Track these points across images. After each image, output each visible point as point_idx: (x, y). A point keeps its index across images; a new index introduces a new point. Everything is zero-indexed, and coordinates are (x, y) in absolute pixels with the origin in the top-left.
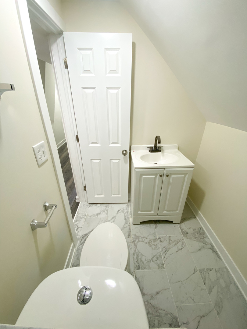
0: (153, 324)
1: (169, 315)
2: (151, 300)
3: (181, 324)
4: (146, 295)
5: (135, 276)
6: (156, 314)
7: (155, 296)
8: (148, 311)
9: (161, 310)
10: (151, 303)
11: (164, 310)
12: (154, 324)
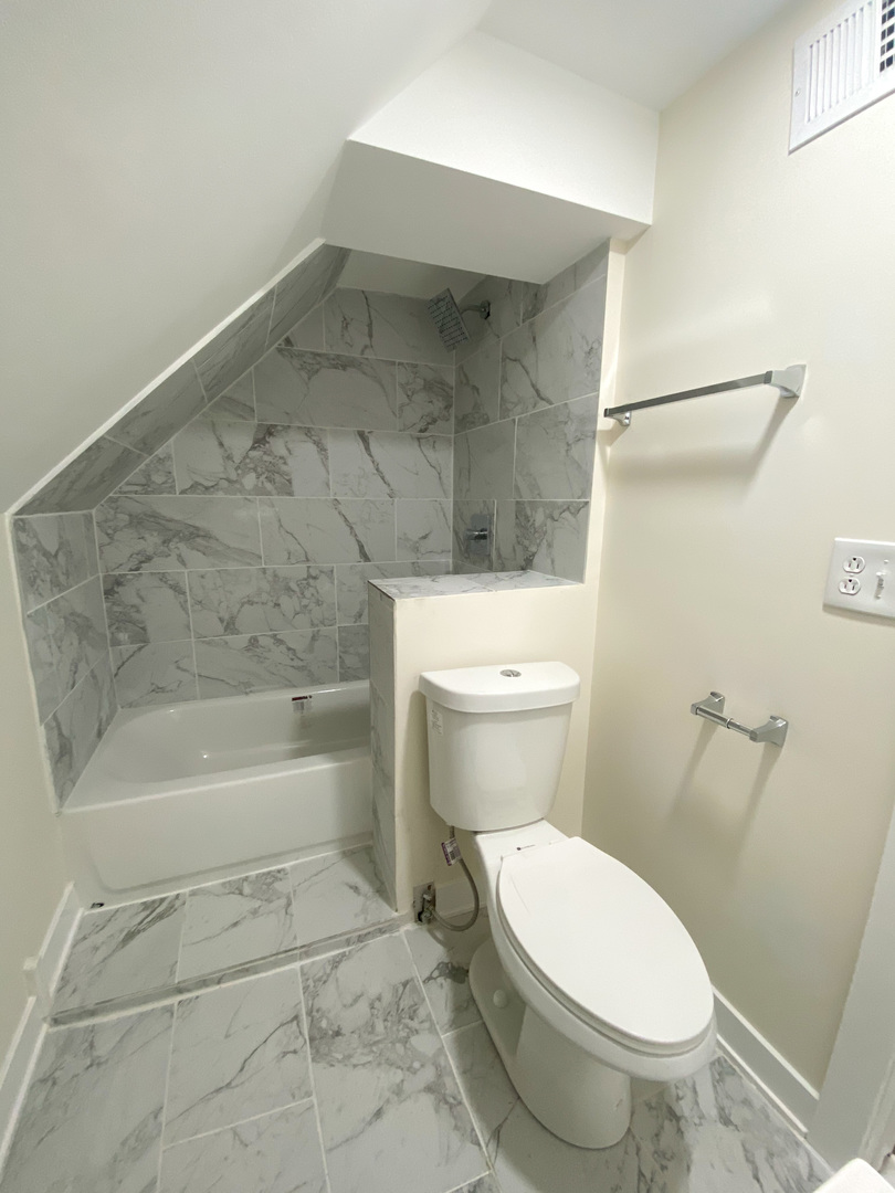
0: (389, 1018)
1: (340, 1057)
2: (402, 1081)
3: (305, 1048)
4: (420, 1091)
5: (479, 1145)
6: (381, 1046)
7: (388, 1101)
8: (408, 1046)
9: (364, 1065)
10: (399, 1071)
11: (355, 1066)
12: (385, 1020)
